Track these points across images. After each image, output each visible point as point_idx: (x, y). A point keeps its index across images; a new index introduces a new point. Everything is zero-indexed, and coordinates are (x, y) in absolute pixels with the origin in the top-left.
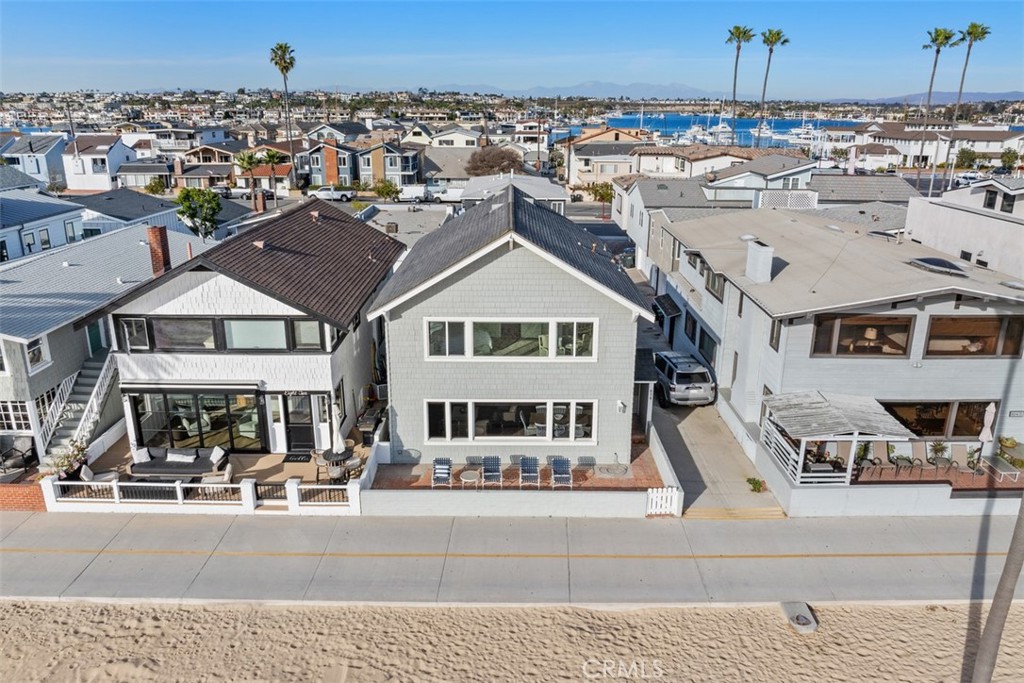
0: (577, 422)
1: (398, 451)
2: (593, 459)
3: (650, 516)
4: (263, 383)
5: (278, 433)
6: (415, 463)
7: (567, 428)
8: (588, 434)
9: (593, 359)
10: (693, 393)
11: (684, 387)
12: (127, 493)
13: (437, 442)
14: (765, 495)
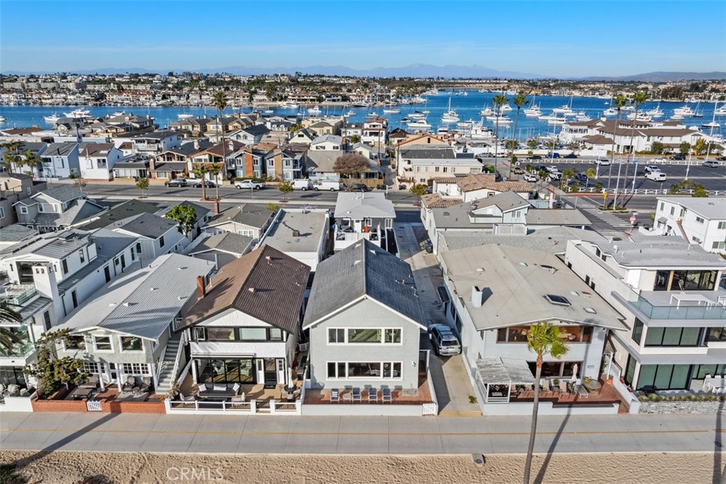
0: (394, 369)
1: (314, 383)
2: (401, 387)
3: (424, 415)
4: (255, 354)
5: (261, 375)
6: (321, 388)
7: (390, 372)
8: (399, 375)
9: (401, 344)
10: (450, 350)
11: (446, 347)
12: (201, 406)
13: (332, 379)
14: (475, 405)
